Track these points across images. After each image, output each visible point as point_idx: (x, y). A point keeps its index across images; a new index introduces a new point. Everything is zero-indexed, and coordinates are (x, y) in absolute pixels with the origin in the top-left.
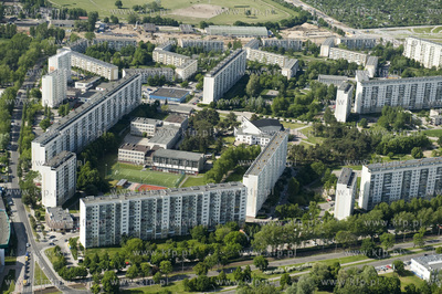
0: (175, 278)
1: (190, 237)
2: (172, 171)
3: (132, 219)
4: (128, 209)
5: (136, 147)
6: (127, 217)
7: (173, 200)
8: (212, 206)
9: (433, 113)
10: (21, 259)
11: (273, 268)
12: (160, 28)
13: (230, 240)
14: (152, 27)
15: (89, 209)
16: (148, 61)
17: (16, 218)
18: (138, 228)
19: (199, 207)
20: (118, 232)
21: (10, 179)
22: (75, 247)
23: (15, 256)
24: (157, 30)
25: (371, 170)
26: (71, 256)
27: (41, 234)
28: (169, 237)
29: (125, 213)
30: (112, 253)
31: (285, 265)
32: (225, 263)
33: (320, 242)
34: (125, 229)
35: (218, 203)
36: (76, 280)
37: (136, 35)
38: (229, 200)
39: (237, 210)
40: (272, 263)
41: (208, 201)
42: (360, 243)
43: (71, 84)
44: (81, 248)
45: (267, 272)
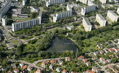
2: (23, 17)
3: (22, 26)
5: (15, 14)
7: (28, 22)
9: (61, 4)
10: (4, 35)
15: (14, 25)
18: (23, 27)
20: (20, 28)
23: (2, 34)
25: (58, 14)
26: (12, 33)
27: (5, 30)
28: (28, 28)
29: (20, 25)
30: (20, 32)
31: (49, 30)
32: (40, 31)
33: (53, 26)
34: (21, 28)
35: (35, 22)
36: (16, 37)
38: (37, 21)
39: (38, 23)
40: (47, 30)
42: (59, 25)
44: (14, 32)
45: (47, 32)
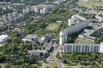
0: (79, 62)
1: (86, 54)
3: (74, 49)
4: (73, 47)
5: (82, 35)
6: (73, 48)
7: (83, 46)
8: (92, 48)
10: (51, 54)
11: (101, 63)
12: (100, 11)
13: (94, 56)
14: (98, 11)
15: (65, 46)
16: (94, 18)
17: (54, 46)
18: (75, 51)
19: (89, 48)
20: (71, 51)
21: (56, 39)
22: (62, 53)
23: (50, 53)
24: (99, 11)
26: (61, 54)
27: (57, 49)
30: (68, 55)
32: (91, 60)
35: (93, 48)
36: (59, 59)
37: (94, 12)
38: (96, 48)
39: (98, 50)
41: (91, 47)
43: (76, 21)
44: (63, 53)
45: (100, 64)
